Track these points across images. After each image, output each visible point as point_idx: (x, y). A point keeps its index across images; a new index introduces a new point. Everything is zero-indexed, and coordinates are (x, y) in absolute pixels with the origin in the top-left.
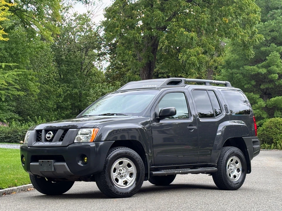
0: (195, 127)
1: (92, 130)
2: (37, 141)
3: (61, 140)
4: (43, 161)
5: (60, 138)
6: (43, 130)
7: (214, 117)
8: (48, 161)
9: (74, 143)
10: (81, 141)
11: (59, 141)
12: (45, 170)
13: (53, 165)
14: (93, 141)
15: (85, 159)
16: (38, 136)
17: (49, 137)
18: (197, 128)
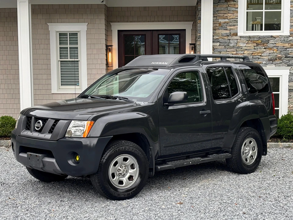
0: (209, 111)
1: (86, 122)
2: (26, 129)
3: (51, 131)
4: (31, 155)
5: (50, 130)
6: (33, 117)
7: (230, 98)
8: (36, 156)
9: (64, 137)
10: (73, 136)
11: (49, 133)
12: (34, 166)
13: (41, 161)
14: (86, 137)
15: (77, 157)
16: (27, 123)
17: (38, 127)
18: (211, 111)
